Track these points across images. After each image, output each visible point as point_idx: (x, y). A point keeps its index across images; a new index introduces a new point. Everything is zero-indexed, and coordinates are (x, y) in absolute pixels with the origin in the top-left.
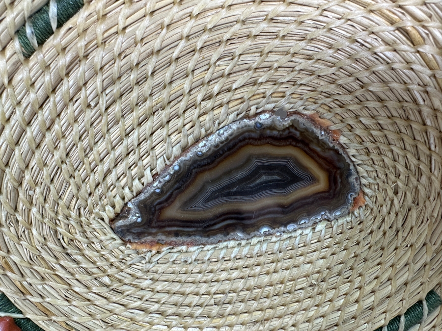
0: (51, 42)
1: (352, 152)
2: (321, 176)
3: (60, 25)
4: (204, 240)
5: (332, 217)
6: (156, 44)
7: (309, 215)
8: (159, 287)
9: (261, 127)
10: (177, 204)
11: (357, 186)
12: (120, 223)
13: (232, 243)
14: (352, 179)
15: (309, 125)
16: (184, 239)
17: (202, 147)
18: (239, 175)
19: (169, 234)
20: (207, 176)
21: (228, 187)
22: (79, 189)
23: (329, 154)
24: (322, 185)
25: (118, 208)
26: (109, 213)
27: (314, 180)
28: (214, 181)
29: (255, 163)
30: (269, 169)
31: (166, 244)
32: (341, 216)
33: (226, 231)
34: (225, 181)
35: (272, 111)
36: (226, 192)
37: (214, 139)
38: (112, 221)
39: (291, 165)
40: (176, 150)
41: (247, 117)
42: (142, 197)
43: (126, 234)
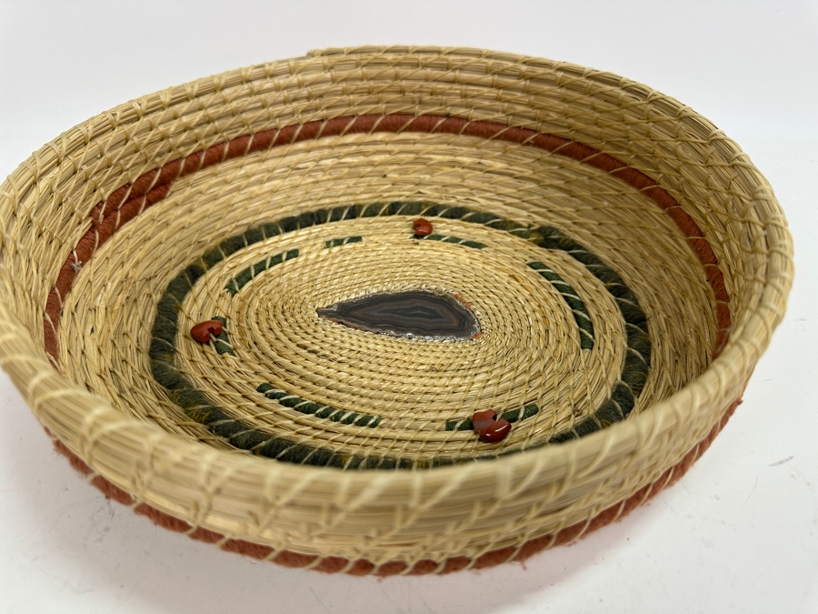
0: (339, 247)
1: (478, 312)
2: (455, 320)
3: (346, 244)
4: (368, 329)
7: (442, 335)
9: (425, 293)
11: (478, 330)
12: (323, 309)
14: (476, 326)
16: (356, 325)
18: (404, 307)
21: (396, 310)
24: (455, 323)
25: (327, 304)
26: (320, 305)
31: (343, 324)
32: (464, 341)
35: (434, 290)
36: (393, 312)
38: (319, 308)
40: (375, 290)
41: (419, 289)
43: (324, 314)
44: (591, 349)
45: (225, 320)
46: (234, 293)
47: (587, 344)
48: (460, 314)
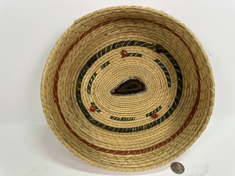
0: (105, 68)
1: (145, 83)
2: (141, 86)
3: (106, 66)
4: (123, 95)
5: (143, 93)
6: (119, 68)
7: (139, 92)
8: (116, 102)
9: (132, 79)
10: (120, 90)
11: (146, 88)
12: (112, 92)
13: (128, 96)
14: (145, 87)
15: (139, 79)
16: (121, 95)
17: (124, 82)
18: (129, 86)
19: (118, 94)
20: (124, 86)
22: (106, 87)
23: (141, 83)
24: (141, 88)
25: (111, 90)
26: (110, 90)
27: (140, 87)
28: (125, 86)
29: (131, 84)
30: (133, 85)
31: (118, 95)
32: (144, 93)
33: (127, 94)
34: (127, 87)
35: (133, 77)
36: (127, 88)
37: (125, 81)
38: (110, 92)
39: (136, 85)
40: (120, 82)
41: (130, 78)
42: (115, 88)
43: (113, 94)
44: (170, 87)
45: (93, 102)
46: (90, 93)
47: (169, 86)
48: (141, 84)
